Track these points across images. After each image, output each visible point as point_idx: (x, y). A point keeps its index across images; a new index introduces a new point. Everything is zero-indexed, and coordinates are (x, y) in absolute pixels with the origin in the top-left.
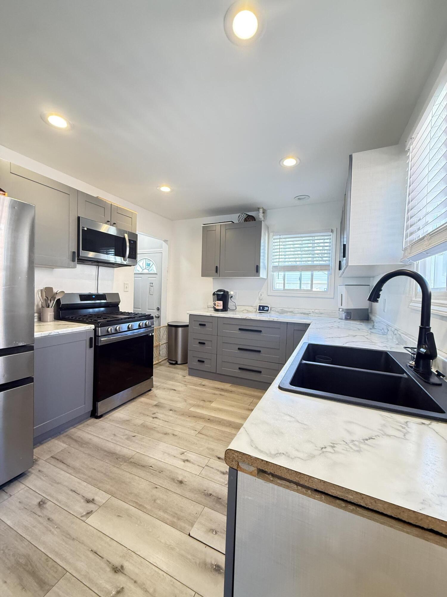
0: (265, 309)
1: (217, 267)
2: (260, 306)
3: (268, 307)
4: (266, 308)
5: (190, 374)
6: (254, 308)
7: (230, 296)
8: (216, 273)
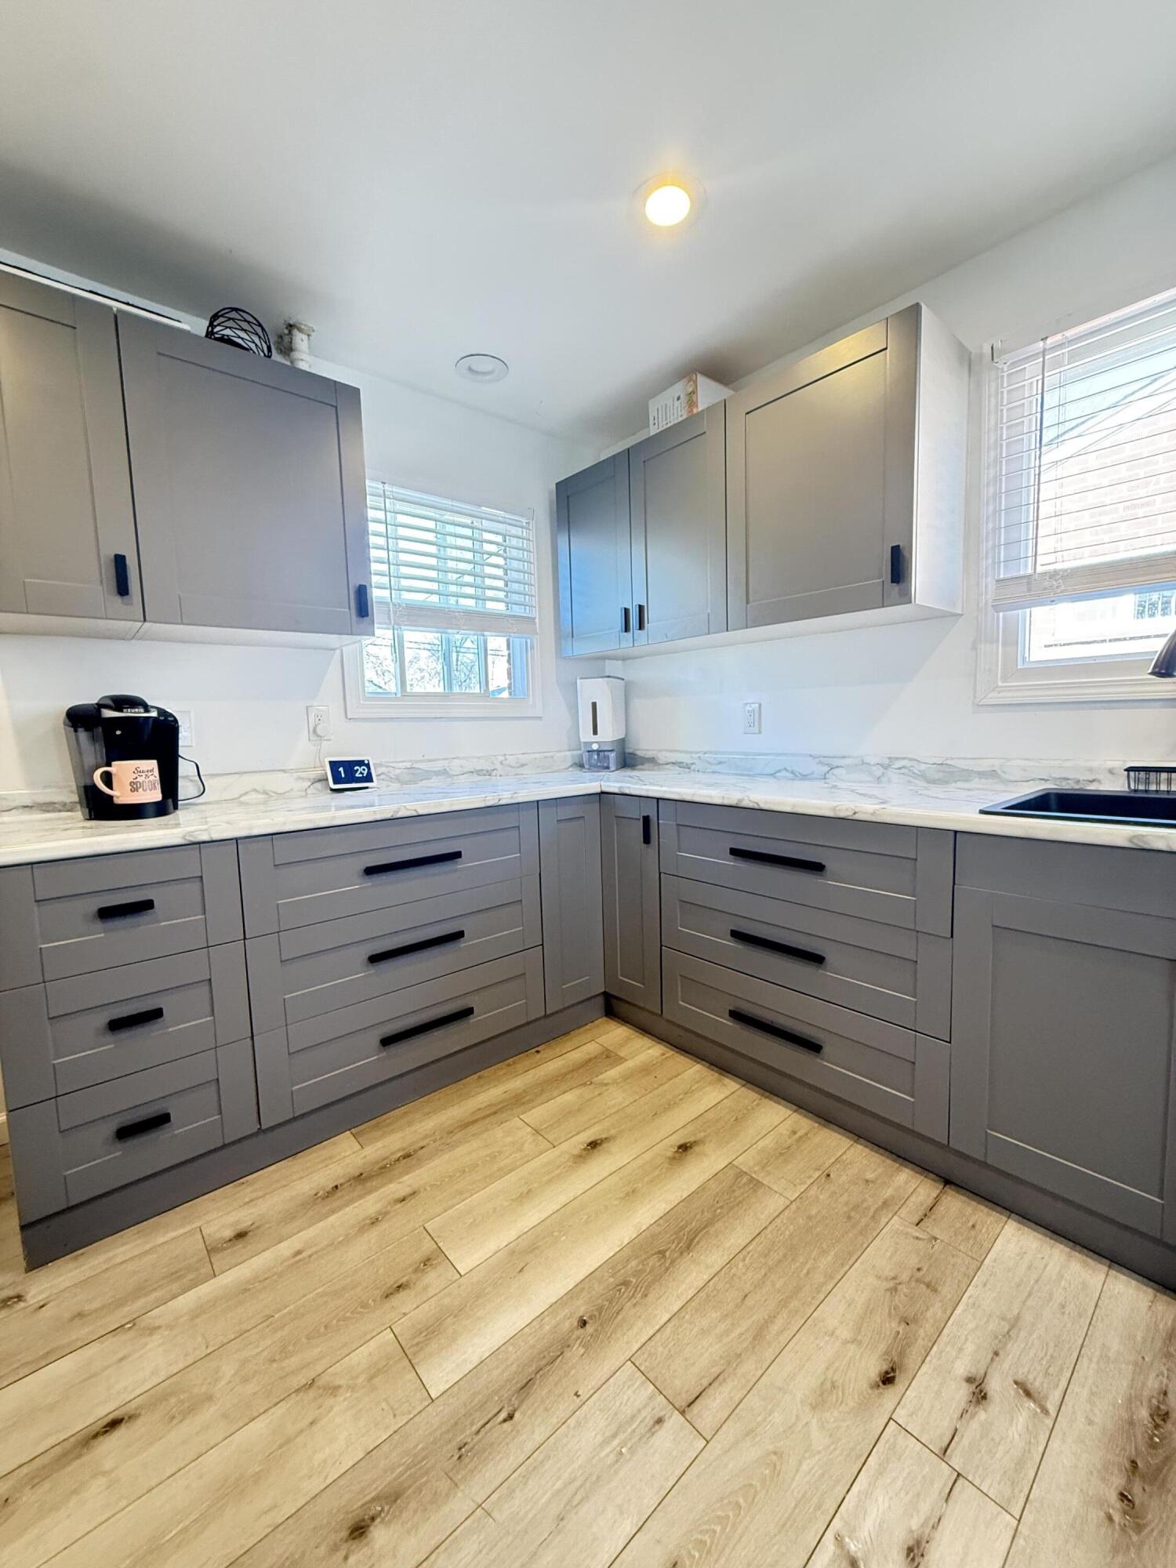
0: (357, 775)
1: (120, 559)
2: (333, 765)
3: (368, 766)
4: (360, 771)
8: (118, 599)
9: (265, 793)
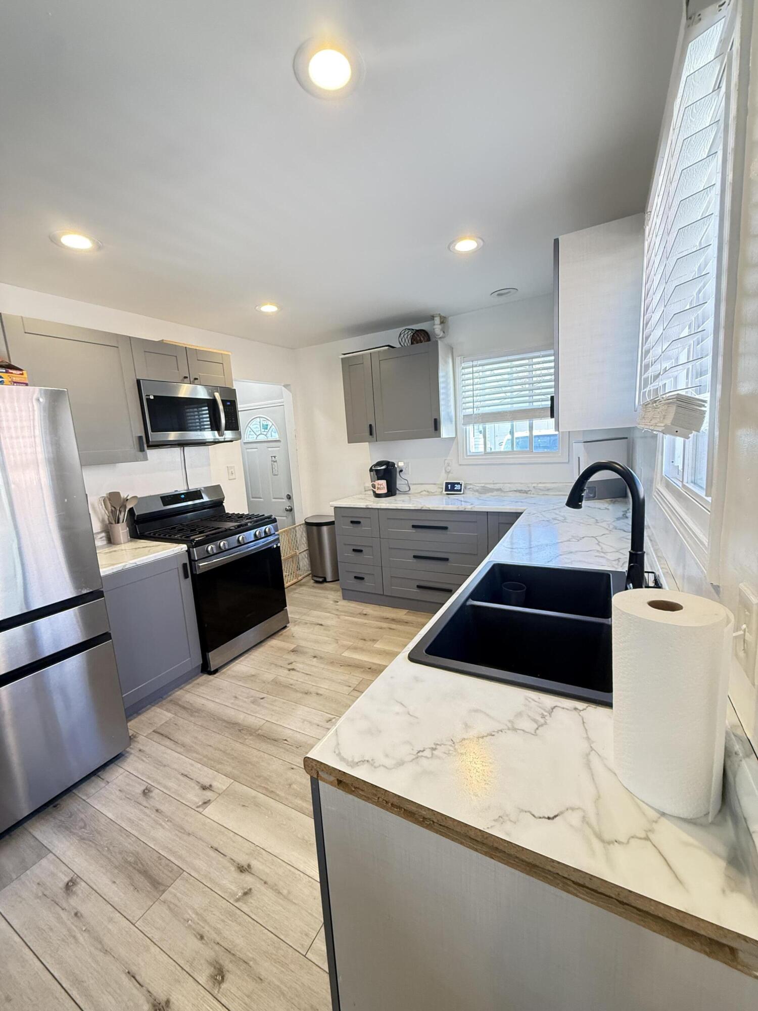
0: (455, 488)
1: (370, 426)
2: (447, 484)
3: (461, 485)
4: (457, 487)
5: (344, 599)
6: (439, 488)
7: (398, 470)
8: (371, 436)
9: (428, 492)
